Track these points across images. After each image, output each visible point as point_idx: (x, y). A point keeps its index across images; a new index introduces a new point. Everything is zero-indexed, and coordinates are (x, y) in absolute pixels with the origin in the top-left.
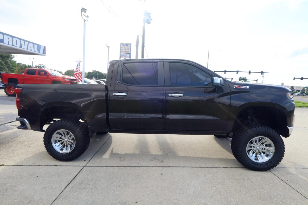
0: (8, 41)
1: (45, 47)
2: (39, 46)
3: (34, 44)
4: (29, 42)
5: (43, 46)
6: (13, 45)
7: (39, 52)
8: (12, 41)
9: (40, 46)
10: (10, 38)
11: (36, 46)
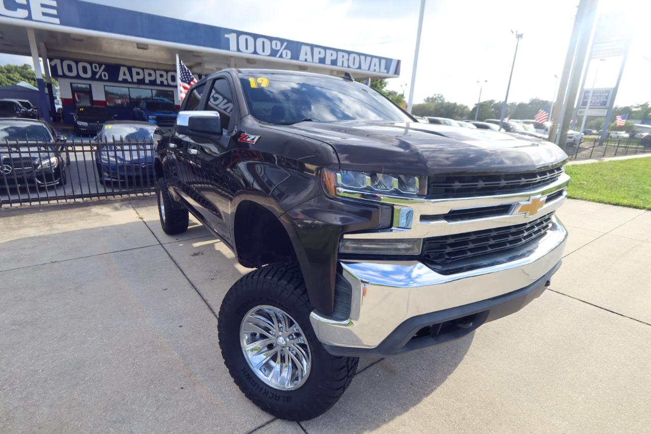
0: (343, 62)
1: (399, 62)
2: (389, 61)
3: (380, 58)
4: (372, 57)
5: (396, 60)
6: (349, 67)
7: (388, 72)
8: (348, 60)
9: (391, 60)
10: (346, 55)
11: (383, 62)
